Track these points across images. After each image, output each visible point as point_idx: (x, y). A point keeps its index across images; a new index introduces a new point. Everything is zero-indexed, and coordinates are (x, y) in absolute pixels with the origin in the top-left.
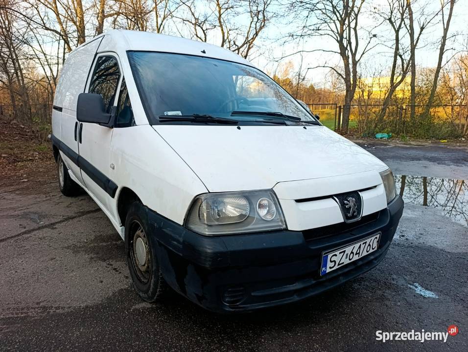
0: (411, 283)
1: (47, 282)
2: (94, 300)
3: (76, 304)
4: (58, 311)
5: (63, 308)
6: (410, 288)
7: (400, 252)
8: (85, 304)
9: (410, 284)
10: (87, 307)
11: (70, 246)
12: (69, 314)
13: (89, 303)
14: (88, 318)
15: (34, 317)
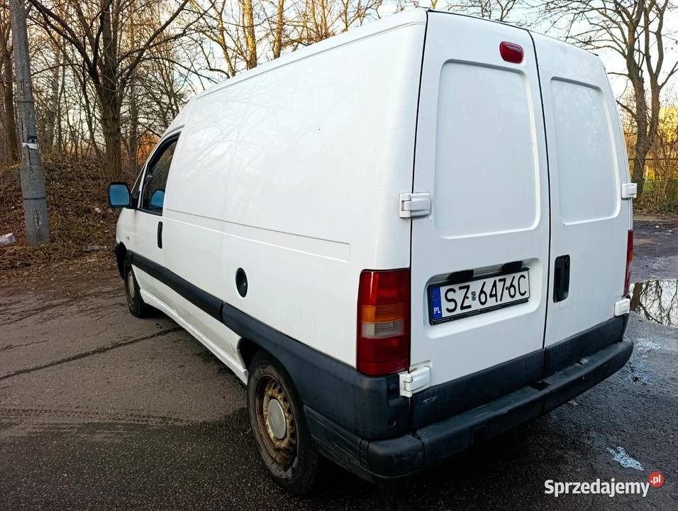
0: (614, 446)
1: (171, 391)
2: (213, 416)
3: (194, 419)
4: (176, 423)
5: (181, 421)
6: (608, 452)
7: (622, 402)
8: (204, 419)
9: (612, 448)
10: (204, 422)
11: (202, 354)
12: (185, 428)
13: (208, 419)
14: (203, 434)
15: (153, 426)
